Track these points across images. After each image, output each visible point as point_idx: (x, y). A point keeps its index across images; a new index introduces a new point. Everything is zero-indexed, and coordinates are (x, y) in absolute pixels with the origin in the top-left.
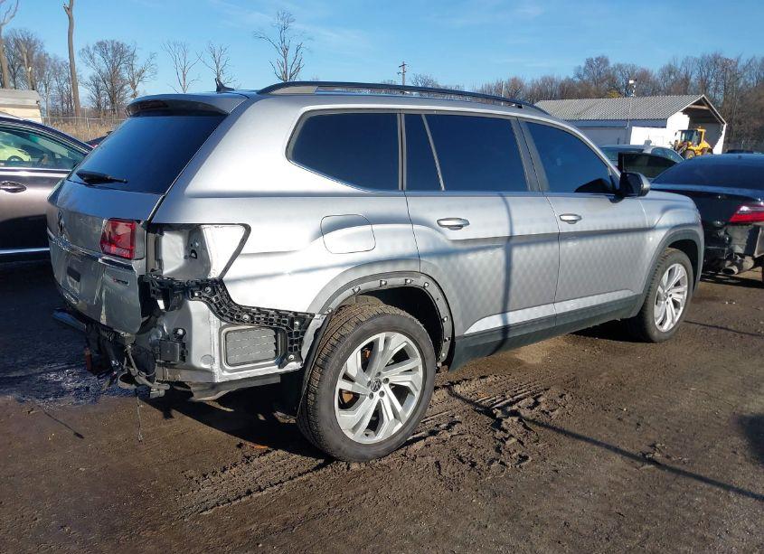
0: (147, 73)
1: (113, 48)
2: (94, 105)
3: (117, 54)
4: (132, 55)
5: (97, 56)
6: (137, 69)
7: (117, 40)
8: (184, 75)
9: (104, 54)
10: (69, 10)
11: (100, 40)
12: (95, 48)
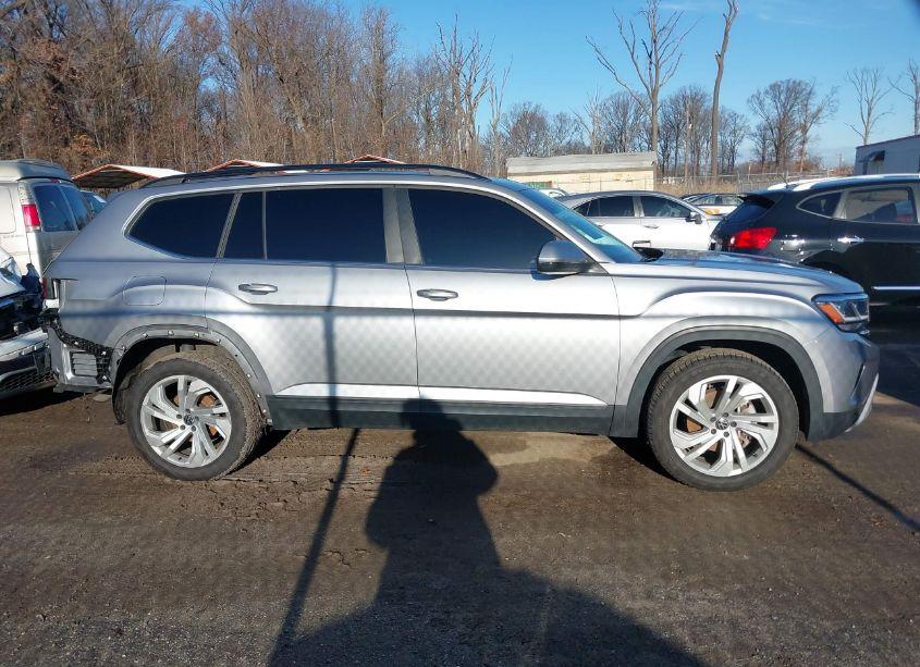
0: (825, 112)
1: (788, 89)
2: (756, 159)
3: (792, 95)
4: (810, 92)
5: (768, 101)
6: (813, 109)
7: (794, 79)
8: (870, 110)
9: (775, 98)
10: (720, 57)
11: (773, 82)
12: (767, 92)
